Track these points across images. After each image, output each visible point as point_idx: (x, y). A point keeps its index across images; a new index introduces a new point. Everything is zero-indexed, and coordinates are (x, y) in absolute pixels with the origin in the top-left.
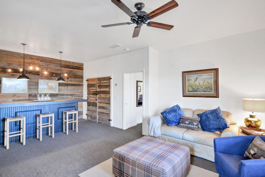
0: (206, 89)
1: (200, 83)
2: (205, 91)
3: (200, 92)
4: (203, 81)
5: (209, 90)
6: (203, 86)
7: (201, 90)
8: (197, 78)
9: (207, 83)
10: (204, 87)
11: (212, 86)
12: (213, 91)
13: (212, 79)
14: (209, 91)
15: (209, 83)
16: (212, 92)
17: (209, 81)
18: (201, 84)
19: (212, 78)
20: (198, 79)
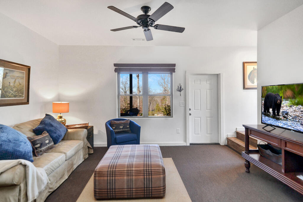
0: (17, 92)
1: (10, 83)
2: (15, 96)
3: (10, 97)
4: (14, 80)
5: (20, 94)
6: (14, 87)
7: (11, 94)
8: (7, 73)
9: (19, 84)
10: (14, 90)
11: (23, 89)
12: (24, 95)
13: (24, 79)
14: (20, 96)
15: (20, 84)
16: (23, 97)
17: (21, 81)
18: (12, 84)
19: (24, 77)
20: (8, 76)
